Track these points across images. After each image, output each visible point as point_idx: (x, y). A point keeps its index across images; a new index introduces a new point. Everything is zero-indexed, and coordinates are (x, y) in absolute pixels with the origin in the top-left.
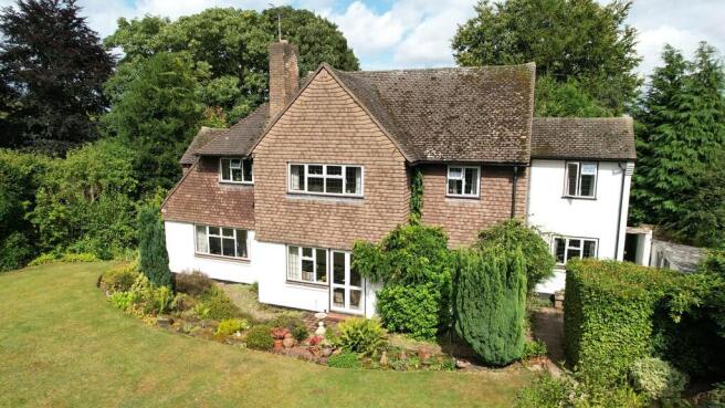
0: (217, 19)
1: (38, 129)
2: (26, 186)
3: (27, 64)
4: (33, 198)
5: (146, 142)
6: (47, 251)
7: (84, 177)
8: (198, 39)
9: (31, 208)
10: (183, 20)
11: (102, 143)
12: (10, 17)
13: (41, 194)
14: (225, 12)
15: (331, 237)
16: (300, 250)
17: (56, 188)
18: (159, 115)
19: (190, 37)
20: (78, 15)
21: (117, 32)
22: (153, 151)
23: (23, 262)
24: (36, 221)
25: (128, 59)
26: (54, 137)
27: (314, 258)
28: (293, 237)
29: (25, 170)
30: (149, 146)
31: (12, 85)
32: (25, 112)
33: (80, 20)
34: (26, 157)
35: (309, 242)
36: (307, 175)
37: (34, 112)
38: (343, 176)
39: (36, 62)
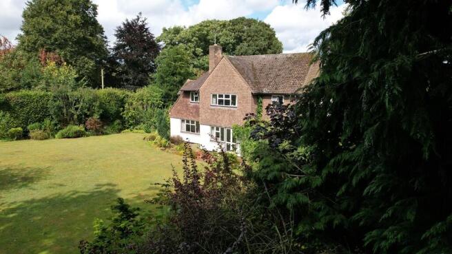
0: (207, 26)
1: (127, 80)
2: (122, 102)
3: (125, 51)
4: (124, 107)
5: (167, 86)
6: (128, 128)
7: (143, 100)
8: (197, 37)
9: (123, 111)
10: (191, 27)
11: (150, 86)
12: (120, 31)
13: (126, 106)
14: (211, 22)
15: (225, 123)
16: (215, 128)
17: (132, 104)
18: (173, 75)
19: (193, 36)
20: (146, 27)
21: (162, 34)
22: (170, 90)
23: (120, 131)
24: (124, 116)
25: (166, 47)
26: (133, 84)
27: (220, 131)
28: (213, 123)
29: (122, 96)
30: (168, 87)
31: (118, 61)
32: (123, 73)
33: (147, 29)
34: (122, 92)
35: (218, 125)
36: (218, 98)
37: (126, 73)
38: (230, 99)
39: (128, 50)
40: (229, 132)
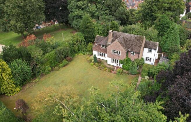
15: (117, 58)
27: (114, 60)
28: (112, 57)
36: (114, 51)
38: (118, 52)
40: (118, 61)
